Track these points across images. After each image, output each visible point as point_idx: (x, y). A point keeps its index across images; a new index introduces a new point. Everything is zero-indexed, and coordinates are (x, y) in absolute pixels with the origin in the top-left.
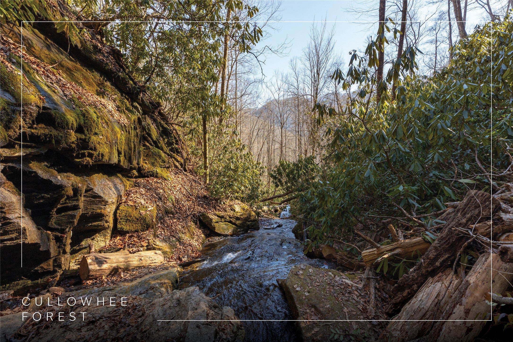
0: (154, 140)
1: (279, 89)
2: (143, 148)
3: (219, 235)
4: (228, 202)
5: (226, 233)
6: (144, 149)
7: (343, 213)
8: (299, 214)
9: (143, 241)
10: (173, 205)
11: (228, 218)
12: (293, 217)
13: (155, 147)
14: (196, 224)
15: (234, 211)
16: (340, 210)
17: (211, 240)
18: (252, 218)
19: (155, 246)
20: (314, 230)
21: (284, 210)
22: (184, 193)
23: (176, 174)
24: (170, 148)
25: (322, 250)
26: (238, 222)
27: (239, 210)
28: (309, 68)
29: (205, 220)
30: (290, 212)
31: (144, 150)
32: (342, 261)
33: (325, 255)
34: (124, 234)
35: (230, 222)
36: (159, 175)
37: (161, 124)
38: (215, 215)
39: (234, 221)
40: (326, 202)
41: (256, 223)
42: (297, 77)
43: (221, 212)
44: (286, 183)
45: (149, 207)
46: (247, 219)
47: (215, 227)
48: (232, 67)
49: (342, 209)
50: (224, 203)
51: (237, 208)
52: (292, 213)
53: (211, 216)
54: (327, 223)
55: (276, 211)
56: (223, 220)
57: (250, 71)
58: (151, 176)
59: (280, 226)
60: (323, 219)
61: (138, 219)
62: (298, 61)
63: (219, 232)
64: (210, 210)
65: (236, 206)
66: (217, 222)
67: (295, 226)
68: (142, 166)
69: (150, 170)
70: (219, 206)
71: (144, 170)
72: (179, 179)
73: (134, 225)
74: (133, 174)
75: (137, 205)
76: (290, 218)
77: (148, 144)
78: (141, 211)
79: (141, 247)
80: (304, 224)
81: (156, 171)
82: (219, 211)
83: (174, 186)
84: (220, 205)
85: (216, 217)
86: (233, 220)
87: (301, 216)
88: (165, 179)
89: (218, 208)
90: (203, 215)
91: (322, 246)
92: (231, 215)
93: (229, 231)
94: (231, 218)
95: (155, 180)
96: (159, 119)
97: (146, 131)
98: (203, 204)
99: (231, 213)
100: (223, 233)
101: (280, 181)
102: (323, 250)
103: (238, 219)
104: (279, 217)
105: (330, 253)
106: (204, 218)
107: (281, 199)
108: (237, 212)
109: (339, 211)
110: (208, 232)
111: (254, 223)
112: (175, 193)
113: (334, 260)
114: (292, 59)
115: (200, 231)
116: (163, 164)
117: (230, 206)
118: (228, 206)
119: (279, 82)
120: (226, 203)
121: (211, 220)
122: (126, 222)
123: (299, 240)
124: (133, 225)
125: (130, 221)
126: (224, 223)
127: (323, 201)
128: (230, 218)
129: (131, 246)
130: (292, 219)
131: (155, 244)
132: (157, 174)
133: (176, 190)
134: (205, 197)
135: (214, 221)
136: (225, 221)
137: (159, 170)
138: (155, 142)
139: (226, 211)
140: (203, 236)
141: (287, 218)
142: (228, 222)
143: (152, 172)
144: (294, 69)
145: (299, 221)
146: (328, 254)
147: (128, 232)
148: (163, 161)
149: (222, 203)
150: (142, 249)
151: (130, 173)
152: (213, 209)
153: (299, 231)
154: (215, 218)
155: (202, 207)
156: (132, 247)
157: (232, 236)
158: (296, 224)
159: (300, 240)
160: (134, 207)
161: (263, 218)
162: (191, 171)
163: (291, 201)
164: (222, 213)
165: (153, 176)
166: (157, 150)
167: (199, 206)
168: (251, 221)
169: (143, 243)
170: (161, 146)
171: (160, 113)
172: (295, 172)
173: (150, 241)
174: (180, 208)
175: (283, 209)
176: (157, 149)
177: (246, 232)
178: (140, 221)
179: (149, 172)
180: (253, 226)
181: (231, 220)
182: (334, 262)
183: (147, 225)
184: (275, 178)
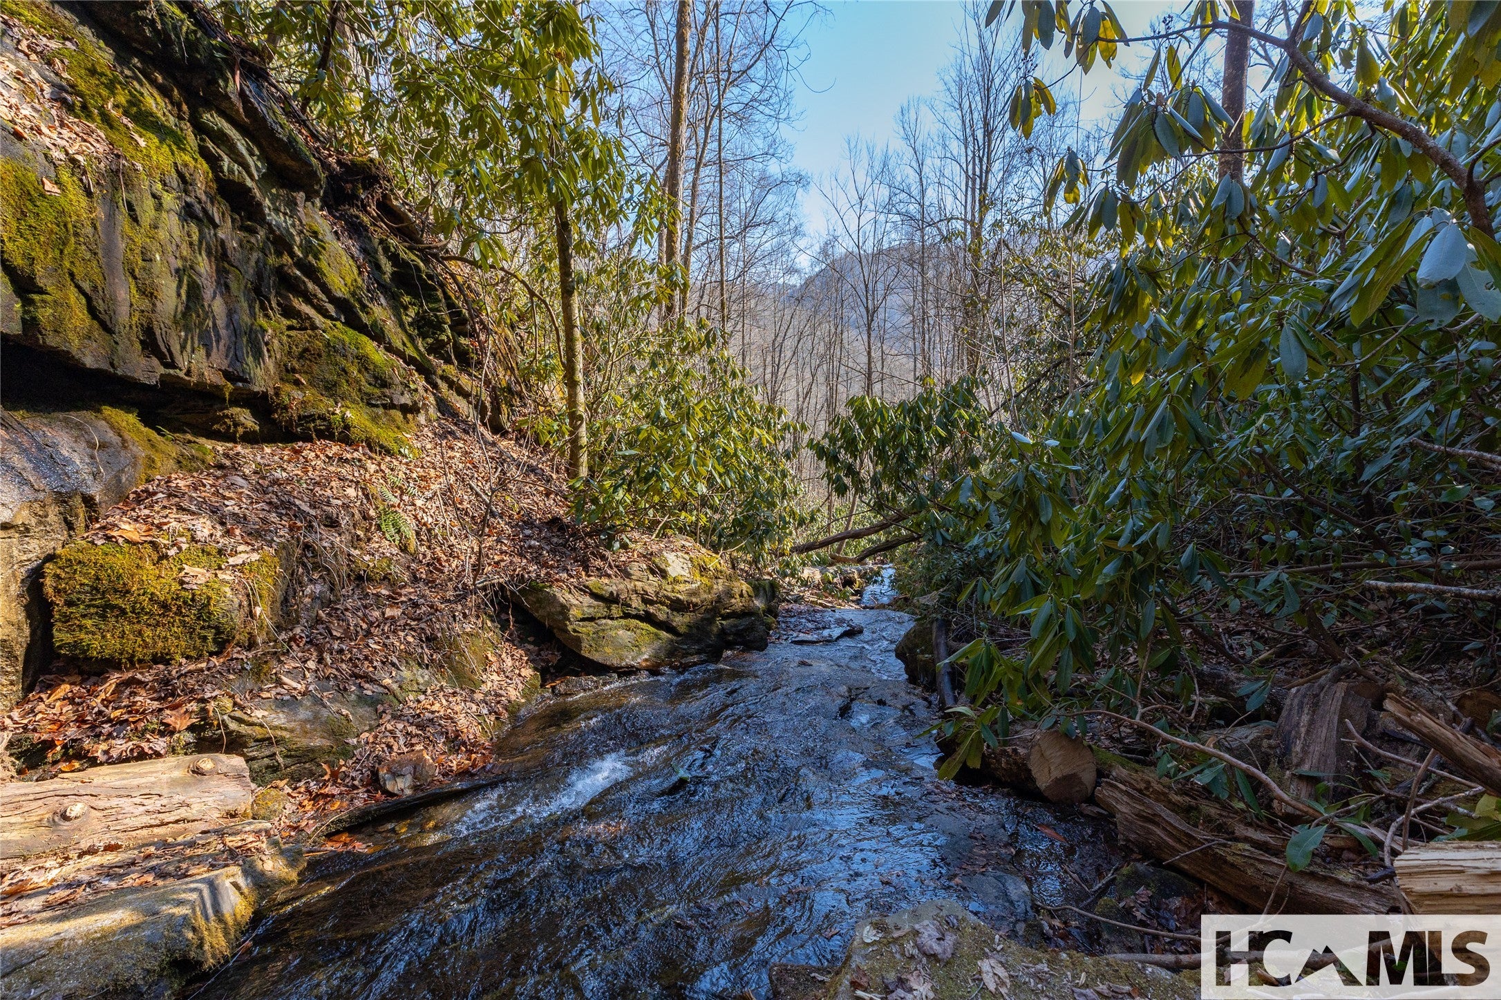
0: (339, 294)
1: (861, 199)
2: (287, 322)
3: (601, 669)
4: (640, 541)
5: (629, 661)
6: (290, 328)
7: (1142, 577)
8: (923, 593)
9: (175, 707)
10: (404, 549)
11: (636, 603)
12: (900, 604)
13: (347, 324)
14: (504, 627)
15: (663, 574)
16: (1127, 561)
17: (562, 688)
18: (737, 603)
19: (244, 729)
20: (991, 661)
21: (876, 582)
22: (465, 505)
23: (446, 434)
24: (430, 341)
25: (1028, 756)
26: (680, 621)
27: (686, 573)
28: (960, 134)
29: (541, 612)
30: (893, 587)
31: (293, 333)
32: (1150, 832)
33: (1044, 778)
34: (99, 674)
35: (648, 618)
36: (355, 433)
37: (386, 249)
38: (585, 590)
39: (662, 616)
40: (1046, 528)
41: (753, 623)
42: (921, 165)
43: (606, 581)
44: (876, 482)
45: (235, 553)
46: (716, 608)
47: (578, 641)
48: (707, 129)
49: (1139, 558)
50: (624, 546)
51: (676, 565)
52: (900, 588)
53: (563, 596)
54: (1062, 626)
55: (848, 582)
56: (616, 610)
57: (771, 151)
58: (321, 435)
59: (852, 633)
60: (1038, 609)
61: (165, 606)
62: (924, 110)
63: (596, 657)
64: (565, 570)
65: (671, 557)
66: (592, 619)
67: (907, 635)
68: (277, 394)
69: (313, 411)
70: (603, 558)
71: (286, 408)
72: (451, 453)
73: (148, 632)
74: (236, 425)
75: (163, 541)
76: (897, 605)
77: (307, 309)
78: (187, 569)
79: (162, 734)
80: (939, 628)
81: (343, 418)
82: (602, 573)
83: (423, 478)
84: (608, 554)
85: (587, 600)
86: (662, 613)
87: (931, 599)
88: (388, 452)
89: (599, 563)
90: (533, 589)
91: (1027, 733)
92: (651, 590)
93: (640, 653)
94: (652, 603)
95: (335, 449)
96: (380, 231)
97: (292, 254)
98: (541, 548)
99: (651, 584)
100: (615, 662)
101: (851, 471)
102: (1035, 757)
103: (678, 606)
104: (858, 602)
105: (1067, 771)
106: (539, 601)
107: (864, 543)
108: (676, 581)
109: (1119, 569)
110: (554, 657)
111: (745, 622)
112: (419, 503)
113: (1090, 810)
114: (905, 105)
115: (519, 653)
116: (377, 392)
117: (648, 556)
118: (641, 555)
119: (861, 177)
120: (632, 546)
121: (564, 609)
122: (104, 617)
123: (919, 690)
124: (140, 633)
125: (123, 612)
126: (623, 622)
127: (1031, 524)
128: (646, 601)
129: (107, 728)
130: (900, 609)
131: (240, 721)
132: (347, 427)
133: (429, 494)
134: (555, 522)
135: (574, 613)
136: (626, 616)
137: (355, 415)
138: (341, 304)
139: (628, 575)
140: (527, 672)
141: (883, 606)
142: (637, 617)
143: (322, 418)
144: (910, 138)
145: (923, 616)
146: (1056, 774)
147: (112, 664)
148: (376, 378)
149: (617, 545)
150: (160, 744)
151: (219, 420)
152: (575, 568)
153: (923, 652)
154: (579, 605)
155: (536, 559)
156: (110, 736)
157: (654, 671)
158: (912, 624)
159: (926, 689)
160: (149, 549)
161: (795, 606)
162: (521, 434)
163: (898, 552)
164: (611, 585)
165: (331, 437)
166: (348, 335)
167: (521, 555)
168: (734, 615)
169: (171, 718)
170: (375, 323)
171: (385, 207)
172: (906, 436)
173: (211, 706)
174: (435, 565)
175: (870, 577)
176: (351, 332)
177: (716, 656)
178: (179, 613)
179: (311, 418)
180: (739, 634)
181: (651, 609)
182: (1095, 820)
183: (218, 630)
184: (833, 459)
